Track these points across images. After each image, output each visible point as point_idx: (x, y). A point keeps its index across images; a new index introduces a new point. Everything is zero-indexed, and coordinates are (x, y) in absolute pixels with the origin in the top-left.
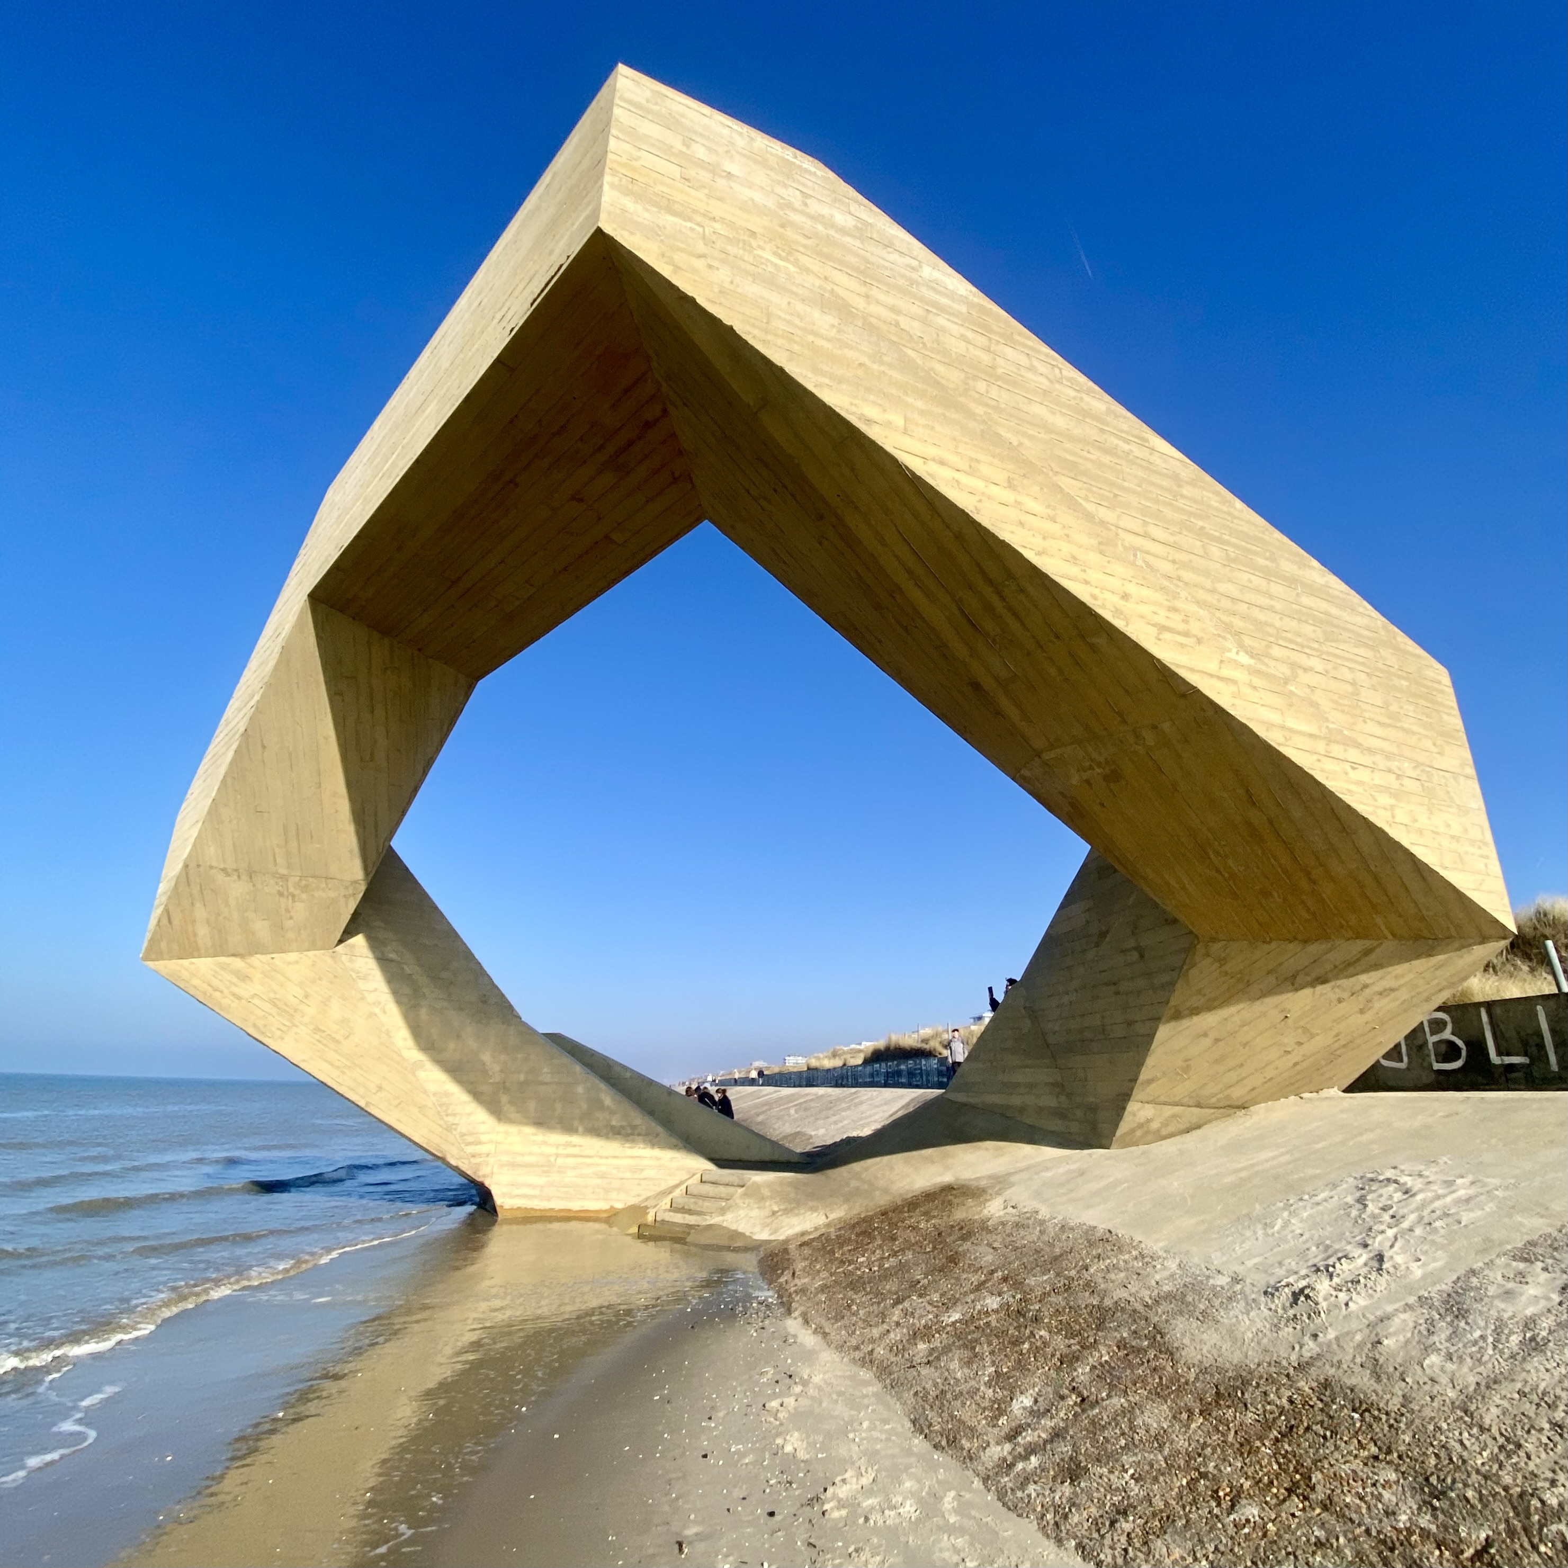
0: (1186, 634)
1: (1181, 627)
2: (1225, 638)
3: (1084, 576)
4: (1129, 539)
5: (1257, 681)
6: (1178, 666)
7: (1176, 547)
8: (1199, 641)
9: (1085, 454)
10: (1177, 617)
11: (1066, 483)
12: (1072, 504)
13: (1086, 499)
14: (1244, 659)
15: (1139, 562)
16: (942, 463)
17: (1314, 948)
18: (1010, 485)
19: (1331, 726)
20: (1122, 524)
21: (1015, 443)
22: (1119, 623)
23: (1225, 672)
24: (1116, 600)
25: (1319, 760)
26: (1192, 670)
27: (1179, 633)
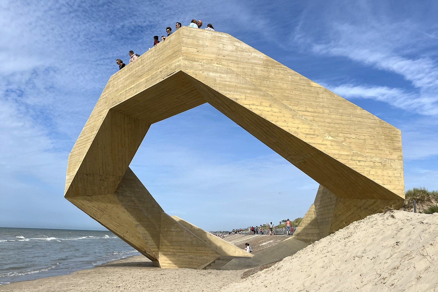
2: (325, 134)
4: (301, 113)
5: (333, 143)
6: (310, 143)
7: (315, 112)
8: (317, 136)
9: (291, 93)
10: (312, 131)
11: (285, 102)
12: (286, 107)
13: (290, 105)
14: (330, 138)
15: (303, 118)
18: (270, 106)
20: (299, 110)
21: (273, 95)
22: (295, 135)
23: (324, 143)
24: (295, 129)
25: (348, 161)
26: (314, 144)
27: (312, 135)
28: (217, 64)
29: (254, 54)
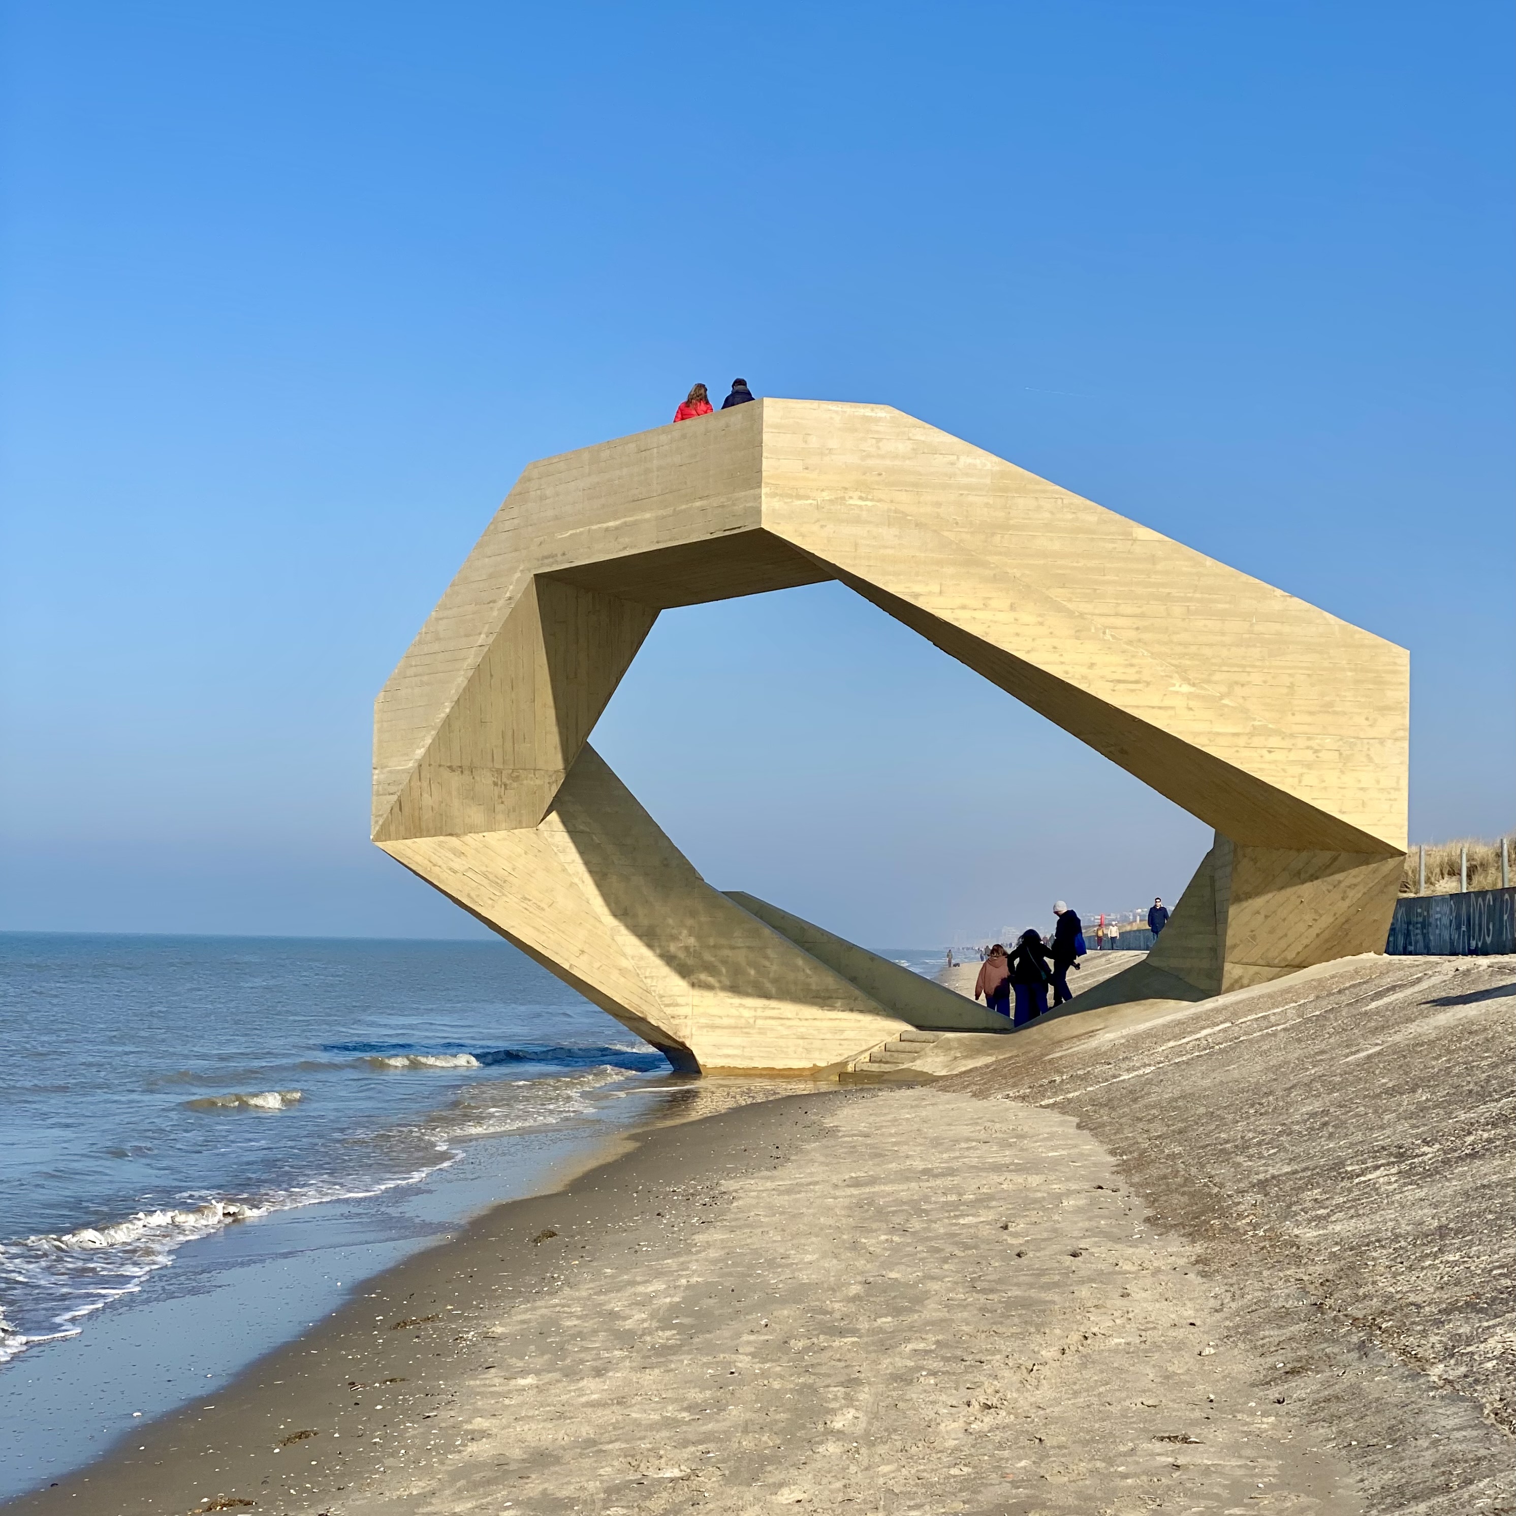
0: (1137, 682)
1: (1135, 677)
2: (1171, 677)
3: (1062, 659)
4: (1100, 621)
5: (1192, 704)
6: (1126, 707)
7: (1142, 616)
8: (1148, 684)
9: (1075, 564)
10: (1133, 670)
11: (1056, 593)
12: (1059, 609)
13: (1070, 600)
14: (1186, 688)
15: (1108, 637)
16: (964, 607)
17: (1305, 854)
18: (1012, 608)
19: (1257, 723)
20: (1097, 611)
21: (1018, 575)
22: (1083, 687)
23: (1167, 702)
24: (1084, 671)
25: (1237, 751)
26: (1138, 707)
27: (1132, 682)
28: (861, 498)
29: (964, 460)
